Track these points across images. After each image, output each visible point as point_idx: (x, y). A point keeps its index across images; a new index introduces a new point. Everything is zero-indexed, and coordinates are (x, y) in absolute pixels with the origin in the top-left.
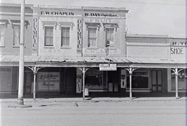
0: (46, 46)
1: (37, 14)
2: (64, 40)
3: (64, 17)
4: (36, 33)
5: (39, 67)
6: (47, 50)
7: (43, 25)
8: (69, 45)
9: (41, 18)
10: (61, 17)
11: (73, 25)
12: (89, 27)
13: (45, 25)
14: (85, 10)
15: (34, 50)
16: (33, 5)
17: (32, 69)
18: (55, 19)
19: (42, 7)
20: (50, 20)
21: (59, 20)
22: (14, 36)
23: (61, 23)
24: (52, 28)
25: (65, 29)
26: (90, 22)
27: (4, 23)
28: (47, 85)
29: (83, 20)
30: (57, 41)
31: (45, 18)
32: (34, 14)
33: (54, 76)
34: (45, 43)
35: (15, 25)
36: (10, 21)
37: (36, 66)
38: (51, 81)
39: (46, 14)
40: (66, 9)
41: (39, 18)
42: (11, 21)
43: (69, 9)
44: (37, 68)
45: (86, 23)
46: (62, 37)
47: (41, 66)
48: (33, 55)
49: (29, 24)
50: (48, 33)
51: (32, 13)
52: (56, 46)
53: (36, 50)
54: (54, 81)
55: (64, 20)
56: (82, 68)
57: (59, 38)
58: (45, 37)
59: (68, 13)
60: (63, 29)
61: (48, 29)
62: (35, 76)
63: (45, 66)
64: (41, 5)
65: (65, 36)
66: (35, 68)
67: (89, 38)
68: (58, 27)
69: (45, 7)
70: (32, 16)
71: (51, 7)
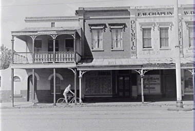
0: (144, 49)
1: (134, 16)
2: (163, 41)
3: (163, 17)
4: (134, 35)
5: (146, 70)
6: (146, 52)
7: (141, 27)
8: (168, 46)
9: (138, 19)
10: (159, 17)
11: (172, 25)
12: (189, 26)
13: (143, 27)
14: (184, 8)
15: (133, 53)
16: (129, 7)
17: (139, 72)
18: (152, 20)
19: (139, 8)
20: (147, 21)
21: (157, 20)
22: (112, 39)
23: (160, 24)
24: (150, 29)
25: (163, 30)
26: (190, 20)
27: (102, 27)
28: (147, 88)
29: (182, 19)
30: (156, 42)
31: (142, 20)
32: (131, 16)
33: (154, 79)
34: (143, 45)
35: (113, 28)
36: (107, 25)
37: (143, 69)
38: (152, 84)
39: (143, 16)
40: (165, 9)
41: (136, 20)
42: (109, 25)
43: (168, 9)
44: (144, 71)
45: (186, 22)
46: (160, 38)
47: (148, 69)
48: (132, 58)
49: (127, 27)
50: (146, 34)
51: (130, 15)
52: (155, 48)
53: (135, 53)
54: (155, 84)
55: (162, 20)
56: (191, 69)
57: (158, 39)
58: (143, 39)
59: (166, 13)
60: (161, 29)
61: (146, 30)
62: (142, 79)
63: (152, 68)
64: (138, 7)
65: (163, 36)
66: (142, 71)
67: (189, 38)
68: (156, 28)
69: (142, 8)
70: (129, 18)
71: (149, 8)
